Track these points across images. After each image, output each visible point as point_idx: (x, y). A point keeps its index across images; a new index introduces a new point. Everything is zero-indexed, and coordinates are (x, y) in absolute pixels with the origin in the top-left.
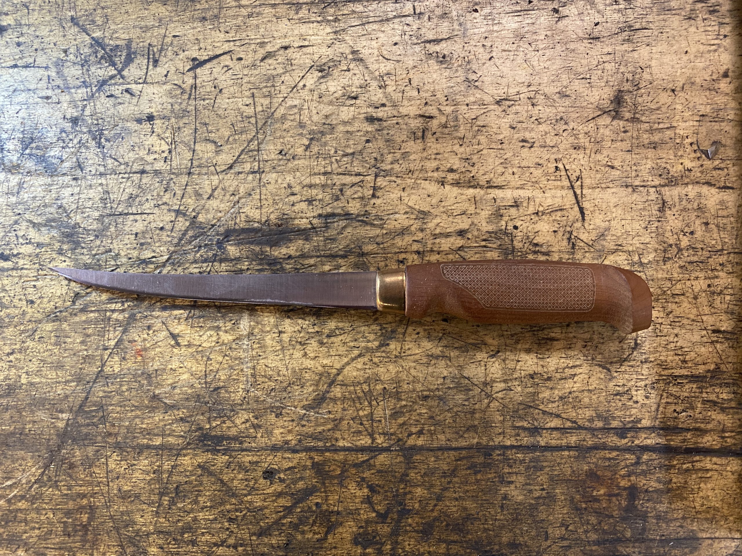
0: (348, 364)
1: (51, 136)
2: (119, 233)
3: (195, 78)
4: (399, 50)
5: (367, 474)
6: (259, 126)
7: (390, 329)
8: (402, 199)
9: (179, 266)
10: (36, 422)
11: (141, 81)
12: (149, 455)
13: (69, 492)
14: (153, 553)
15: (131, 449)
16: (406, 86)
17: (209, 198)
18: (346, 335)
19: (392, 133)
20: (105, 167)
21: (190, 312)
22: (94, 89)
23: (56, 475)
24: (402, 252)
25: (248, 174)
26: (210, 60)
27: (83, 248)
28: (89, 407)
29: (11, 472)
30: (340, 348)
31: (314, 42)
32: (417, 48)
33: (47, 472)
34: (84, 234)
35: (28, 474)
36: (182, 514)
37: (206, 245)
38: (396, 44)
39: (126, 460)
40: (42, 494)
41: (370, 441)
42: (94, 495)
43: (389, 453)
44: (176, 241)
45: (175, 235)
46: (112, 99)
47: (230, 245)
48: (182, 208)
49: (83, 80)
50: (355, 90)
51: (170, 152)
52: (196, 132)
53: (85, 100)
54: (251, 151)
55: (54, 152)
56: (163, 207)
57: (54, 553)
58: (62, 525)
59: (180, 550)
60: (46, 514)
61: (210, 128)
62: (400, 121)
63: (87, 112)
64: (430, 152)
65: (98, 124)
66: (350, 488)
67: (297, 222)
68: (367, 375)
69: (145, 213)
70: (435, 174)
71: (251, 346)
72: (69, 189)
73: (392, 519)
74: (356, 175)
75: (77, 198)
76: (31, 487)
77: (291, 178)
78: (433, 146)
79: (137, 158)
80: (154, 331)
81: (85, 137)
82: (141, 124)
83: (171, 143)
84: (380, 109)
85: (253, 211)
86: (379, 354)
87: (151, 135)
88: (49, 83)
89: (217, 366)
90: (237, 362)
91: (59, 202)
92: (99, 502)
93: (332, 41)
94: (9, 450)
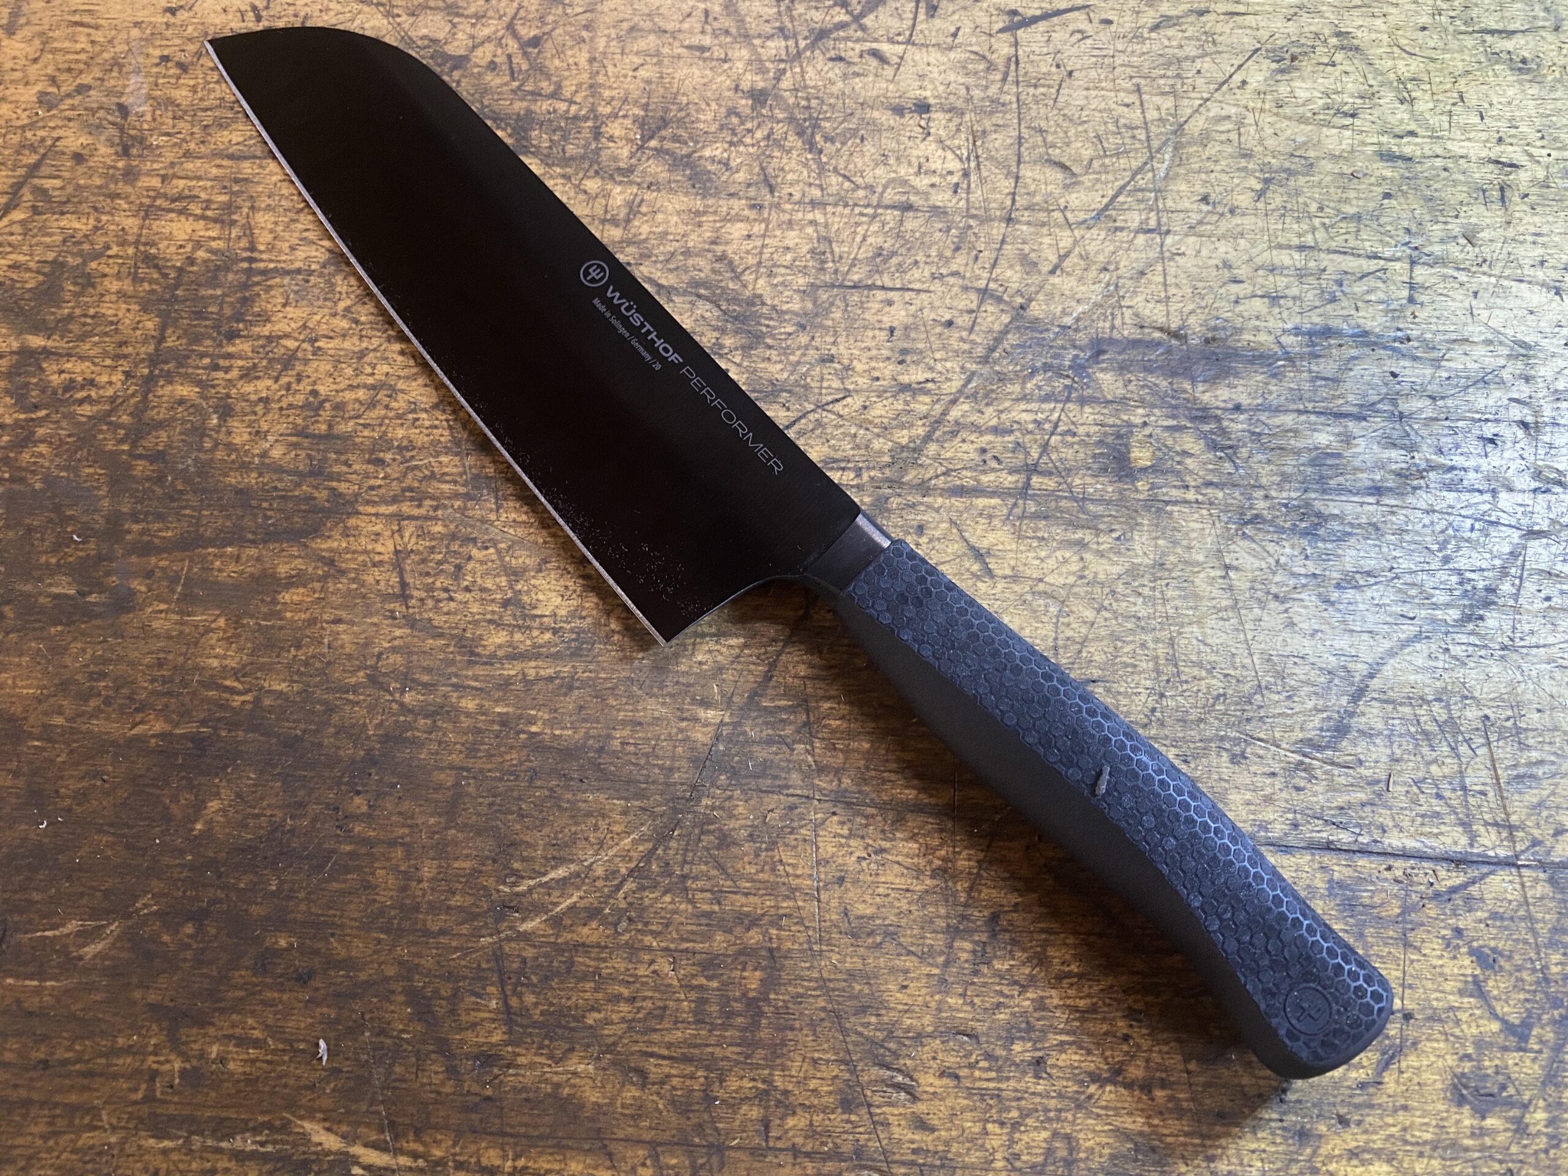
0: (1391, 653)
1: (707, 118)
2: (853, 326)
3: (1016, 44)
4: (1433, 40)
5: (1466, 921)
6: (1155, 144)
7: (1481, 585)
8: (1475, 312)
9: (987, 405)
10: (640, 724)
11: (900, 39)
12: (920, 828)
13: (716, 908)
14: (931, 1090)
15: (874, 811)
16: (1454, 104)
17: (1052, 272)
18: (1381, 587)
19: (1438, 186)
20: (822, 190)
21: (1015, 505)
22: (802, 44)
23: (685, 862)
24: (1487, 420)
25: (1137, 232)
26: (1046, 16)
27: (770, 347)
28: (772, 700)
29: (567, 846)
30: (1371, 618)
31: (1258, 8)
32: (1469, 41)
33: (660, 851)
34: (771, 319)
35: (611, 853)
36: (1006, 990)
37: (1047, 367)
38: (1424, 29)
39: (863, 837)
40: (644, 909)
41: (1464, 841)
42: (776, 921)
43: (1513, 870)
44: (980, 351)
45: (979, 340)
46: (842, 64)
47: (1102, 370)
48: (992, 285)
49: (777, 24)
50: (1351, 100)
51: (966, 174)
52: (1020, 144)
53: (782, 61)
54: (1141, 190)
55: (715, 151)
56: (951, 280)
57: (667, 1070)
58: (693, 995)
59: (1003, 1086)
60: (652, 962)
61: (1050, 138)
62: (1450, 164)
63: (786, 83)
64: (1521, 229)
65: (808, 108)
66: (1426, 951)
67: (1247, 337)
68: (1438, 684)
69: (912, 290)
70: (1540, 274)
71: (1162, 592)
72: (740, 225)
73: (1541, 1042)
74: (1369, 257)
75: (759, 243)
76: (618, 888)
77: (1231, 250)
78: (1528, 219)
79: (893, 180)
80: (931, 540)
81: (780, 129)
82: (902, 115)
83: (968, 159)
84: (1405, 140)
85: (1150, 305)
86: (1464, 639)
87: (924, 139)
88: (706, 22)
89: (1084, 630)
90: (1129, 626)
91: (719, 249)
92: (792, 940)
93: (1292, 11)
94: (568, 788)
